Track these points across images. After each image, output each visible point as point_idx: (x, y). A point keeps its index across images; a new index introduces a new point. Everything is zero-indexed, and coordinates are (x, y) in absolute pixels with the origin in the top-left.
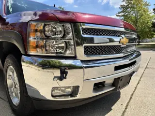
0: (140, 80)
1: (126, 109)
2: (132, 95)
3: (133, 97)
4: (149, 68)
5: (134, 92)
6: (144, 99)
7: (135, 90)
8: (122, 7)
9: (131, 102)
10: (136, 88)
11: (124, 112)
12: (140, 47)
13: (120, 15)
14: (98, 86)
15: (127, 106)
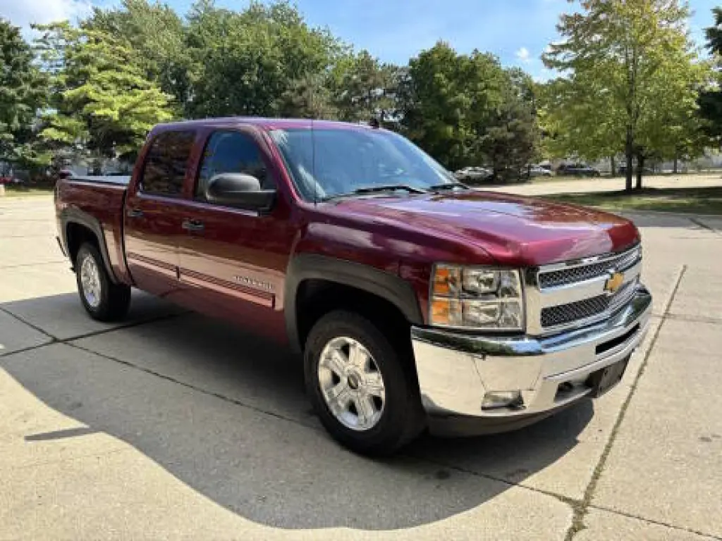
0: (645, 364)
1: (612, 440)
2: (625, 407)
3: (628, 413)
4: (675, 317)
5: (630, 397)
6: (657, 419)
7: (632, 393)
8: (568, 26)
9: (623, 424)
10: (634, 387)
11: (608, 447)
12: (641, 208)
13: (559, 58)
14: (565, 389)
15: (614, 434)
